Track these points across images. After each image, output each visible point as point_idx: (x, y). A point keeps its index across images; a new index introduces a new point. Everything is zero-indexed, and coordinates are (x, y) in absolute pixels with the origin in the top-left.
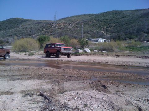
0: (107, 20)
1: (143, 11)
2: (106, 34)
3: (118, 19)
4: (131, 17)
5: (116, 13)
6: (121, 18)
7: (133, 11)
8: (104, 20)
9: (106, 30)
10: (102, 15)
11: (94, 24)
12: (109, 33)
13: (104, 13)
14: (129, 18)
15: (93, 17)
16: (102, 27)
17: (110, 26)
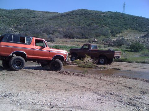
0: (18, 17)
1: (52, 14)
2: (15, 31)
3: (29, 18)
4: (41, 18)
5: (27, 12)
6: (32, 18)
7: (45, 12)
8: (15, 17)
9: (16, 27)
10: (14, 12)
11: (4, 20)
12: (19, 31)
13: (16, 10)
14: (39, 18)
15: (4, 12)
16: (12, 24)
17: (20, 24)
